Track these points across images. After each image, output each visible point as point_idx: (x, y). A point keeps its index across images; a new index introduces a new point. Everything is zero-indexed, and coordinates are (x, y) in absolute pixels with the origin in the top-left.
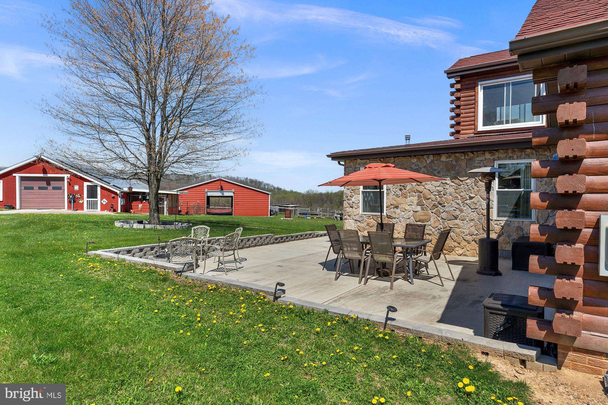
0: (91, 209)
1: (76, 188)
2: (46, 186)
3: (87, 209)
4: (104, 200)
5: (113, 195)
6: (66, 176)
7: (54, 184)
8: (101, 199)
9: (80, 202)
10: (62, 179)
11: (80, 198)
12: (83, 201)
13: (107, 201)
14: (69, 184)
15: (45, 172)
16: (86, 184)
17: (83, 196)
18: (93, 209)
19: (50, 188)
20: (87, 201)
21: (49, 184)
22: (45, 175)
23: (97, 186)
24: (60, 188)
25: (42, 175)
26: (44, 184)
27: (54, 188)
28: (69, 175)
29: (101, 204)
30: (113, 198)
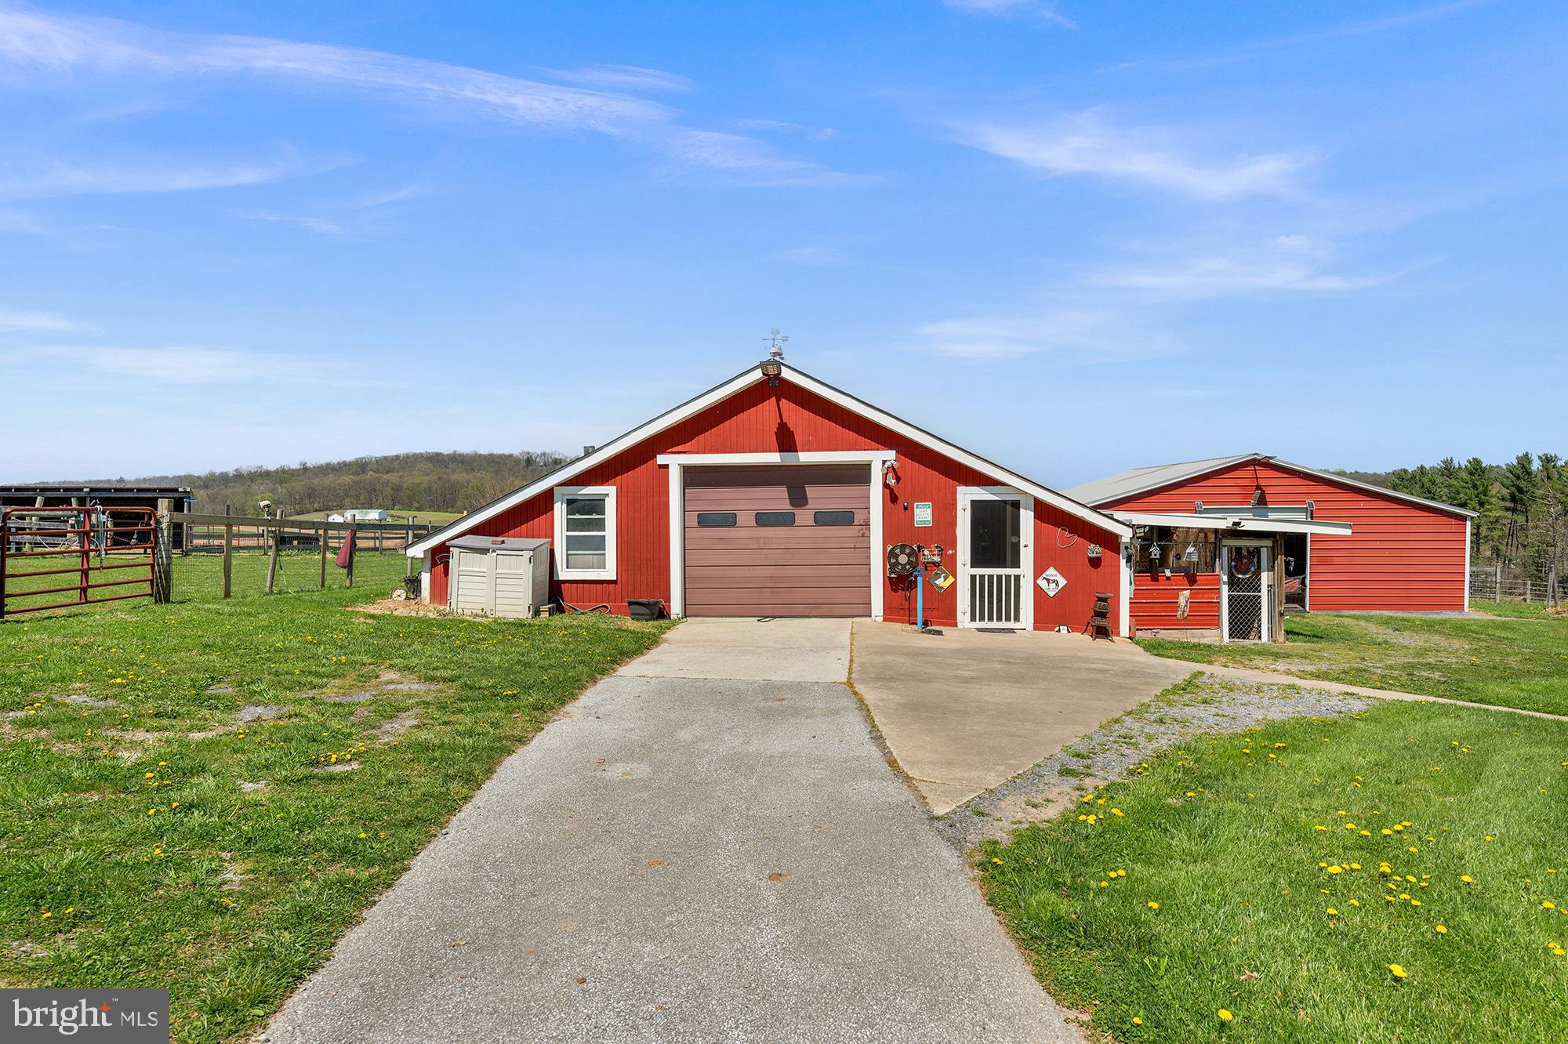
0: (991, 619)
1: (923, 514)
2: (785, 505)
3: (973, 619)
4: (1051, 572)
5: (1094, 550)
6: (879, 459)
7: (820, 497)
8: (1039, 571)
9: (940, 582)
10: (859, 474)
11: (936, 565)
12: (951, 580)
13: (1062, 582)
14: (891, 496)
15: (786, 441)
16: (966, 496)
17: (954, 556)
18: (999, 619)
19: (804, 516)
20: (973, 577)
21: (798, 499)
22: (789, 459)
23: (1016, 505)
24: (844, 518)
25: (773, 458)
26: (776, 498)
27: (823, 519)
28: (890, 455)
29: (1038, 591)
30: (1095, 562)
